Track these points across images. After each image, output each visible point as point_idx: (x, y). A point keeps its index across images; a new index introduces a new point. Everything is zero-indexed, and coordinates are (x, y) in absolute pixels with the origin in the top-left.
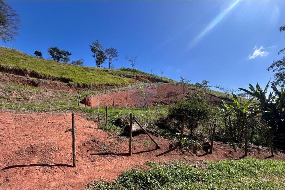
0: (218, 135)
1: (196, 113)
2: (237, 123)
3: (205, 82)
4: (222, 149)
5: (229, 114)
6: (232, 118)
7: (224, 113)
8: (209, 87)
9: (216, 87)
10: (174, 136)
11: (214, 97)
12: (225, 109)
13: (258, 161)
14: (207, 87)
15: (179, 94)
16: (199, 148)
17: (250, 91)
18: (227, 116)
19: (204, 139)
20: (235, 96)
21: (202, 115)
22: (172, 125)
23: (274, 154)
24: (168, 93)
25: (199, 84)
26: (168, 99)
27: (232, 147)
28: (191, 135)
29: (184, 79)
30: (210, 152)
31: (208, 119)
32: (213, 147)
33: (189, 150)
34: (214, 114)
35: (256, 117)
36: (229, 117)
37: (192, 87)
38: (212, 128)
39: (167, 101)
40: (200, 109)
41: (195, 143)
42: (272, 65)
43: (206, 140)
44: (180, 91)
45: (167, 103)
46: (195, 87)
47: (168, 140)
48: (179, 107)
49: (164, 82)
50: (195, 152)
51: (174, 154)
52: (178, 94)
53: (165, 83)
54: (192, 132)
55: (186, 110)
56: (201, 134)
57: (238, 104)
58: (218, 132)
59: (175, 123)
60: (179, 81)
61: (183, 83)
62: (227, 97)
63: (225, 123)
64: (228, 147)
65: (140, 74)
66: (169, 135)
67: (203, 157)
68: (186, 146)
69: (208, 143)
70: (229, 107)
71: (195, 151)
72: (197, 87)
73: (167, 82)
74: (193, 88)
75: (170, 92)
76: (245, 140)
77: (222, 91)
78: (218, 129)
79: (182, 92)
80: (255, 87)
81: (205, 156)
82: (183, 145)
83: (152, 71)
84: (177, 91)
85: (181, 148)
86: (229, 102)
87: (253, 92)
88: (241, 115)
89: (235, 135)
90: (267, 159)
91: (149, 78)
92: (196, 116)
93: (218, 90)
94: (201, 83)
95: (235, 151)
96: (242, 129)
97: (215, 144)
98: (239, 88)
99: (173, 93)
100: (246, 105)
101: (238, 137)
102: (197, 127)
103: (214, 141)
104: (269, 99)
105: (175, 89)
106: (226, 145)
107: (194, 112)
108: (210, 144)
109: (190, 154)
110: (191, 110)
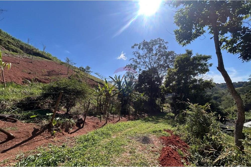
0: (91, 111)
1: (74, 92)
2: (105, 101)
3: (88, 68)
4: (92, 122)
5: (101, 94)
6: (103, 97)
7: (98, 93)
8: (91, 73)
9: (96, 74)
10: (44, 117)
11: (93, 81)
12: (99, 90)
13: (112, 125)
14: (89, 72)
15: (63, 74)
16: (73, 125)
17: (115, 79)
18: (99, 95)
19: (79, 116)
20: (106, 82)
21: (80, 94)
22: (46, 105)
23: (120, 118)
24: (48, 71)
25: (83, 68)
26: (48, 77)
27: (99, 119)
28: (67, 113)
29: (70, 60)
30: (82, 127)
31: (85, 98)
32: (86, 121)
33: (61, 129)
34: (90, 94)
35: (115, 97)
36: (101, 97)
37: (76, 70)
38: (87, 105)
39: (46, 79)
40: (78, 88)
41: (68, 121)
42: (126, 66)
43: (81, 116)
44: (63, 71)
45: (46, 81)
46: (79, 70)
47: (33, 124)
48: (57, 86)
49: (46, 58)
50: (67, 131)
51: (39, 139)
52: (61, 74)
53: (46, 60)
54: (68, 111)
55: (64, 89)
56: (77, 111)
57: (107, 87)
58: (91, 108)
59: (49, 103)
60: (64, 61)
61: (69, 64)
62: (102, 82)
63: (98, 101)
64: (96, 119)
65: (6, 37)
66: (37, 117)
67: (75, 133)
68: (57, 127)
69: (81, 119)
70: (102, 89)
71: (68, 129)
72: (81, 70)
73: (50, 59)
74: (78, 71)
75: (52, 71)
76: (107, 112)
77: (99, 77)
78: (92, 106)
79: (66, 73)
80: (117, 77)
81: (77, 131)
82: (55, 126)
83: (28, 41)
84: (60, 70)
85: (51, 129)
86: (102, 85)
87: (116, 80)
88: (108, 95)
89: (102, 109)
90: (117, 123)
91: (22, 48)
92: (74, 95)
93: (96, 76)
94: (84, 68)
95: (101, 122)
96: (107, 105)
97: (88, 119)
98: (110, 77)
99: (55, 72)
100: (112, 88)
101: (104, 111)
102: (74, 105)
103: (87, 116)
104: (122, 86)
105: (58, 69)
106: (96, 118)
107: (73, 91)
108: (83, 119)
109: (61, 134)
110: (70, 89)
